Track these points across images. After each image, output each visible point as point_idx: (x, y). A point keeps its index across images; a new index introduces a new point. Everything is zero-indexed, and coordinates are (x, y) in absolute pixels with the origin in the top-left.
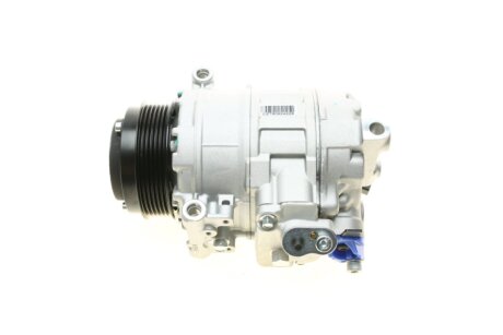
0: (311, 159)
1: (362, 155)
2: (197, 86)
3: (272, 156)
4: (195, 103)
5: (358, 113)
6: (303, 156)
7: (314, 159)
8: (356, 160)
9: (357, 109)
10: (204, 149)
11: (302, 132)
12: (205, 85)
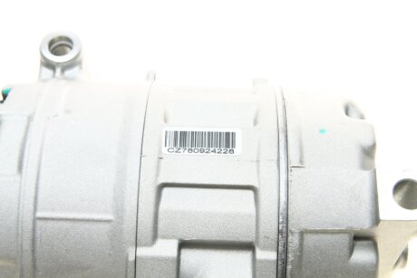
0: (267, 255)
1: (375, 246)
2: (48, 72)
3: (183, 245)
4: (30, 119)
5: (368, 152)
6: (249, 247)
7: (272, 256)
8: (361, 256)
9: (368, 143)
10: (39, 223)
11: (250, 193)
12: (63, 71)
